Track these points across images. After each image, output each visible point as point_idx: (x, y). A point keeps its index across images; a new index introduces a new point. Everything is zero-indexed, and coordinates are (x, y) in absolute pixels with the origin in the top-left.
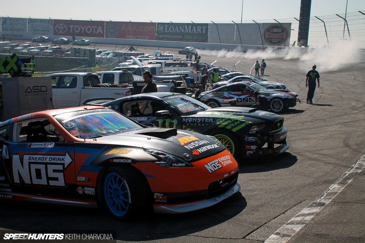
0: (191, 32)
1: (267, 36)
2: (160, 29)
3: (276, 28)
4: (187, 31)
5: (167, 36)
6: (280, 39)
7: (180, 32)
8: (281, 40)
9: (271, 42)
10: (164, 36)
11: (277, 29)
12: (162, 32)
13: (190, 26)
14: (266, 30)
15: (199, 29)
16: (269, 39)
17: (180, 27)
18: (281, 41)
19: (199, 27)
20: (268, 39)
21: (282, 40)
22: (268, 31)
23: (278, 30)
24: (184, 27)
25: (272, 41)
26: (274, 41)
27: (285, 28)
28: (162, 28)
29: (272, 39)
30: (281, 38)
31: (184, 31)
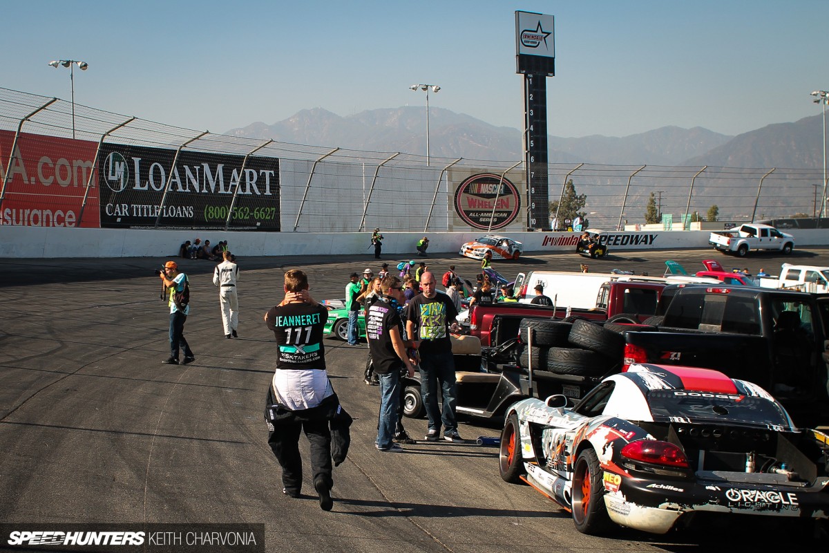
0: (226, 189)
1: (464, 206)
2: (113, 175)
3: (489, 184)
4: (213, 185)
5: (142, 209)
6: (503, 212)
7: (188, 190)
8: (505, 215)
9: (476, 220)
10: (131, 210)
11: (491, 185)
12: (122, 188)
13: (220, 167)
14: (460, 187)
15: (251, 179)
16: (471, 214)
17: (186, 167)
18: (505, 218)
19: (251, 172)
20: (467, 213)
21: (508, 216)
22: (467, 191)
23: (495, 189)
24: (197, 168)
25: (481, 220)
26: (485, 217)
27: (512, 184)
28: (120, 169)
29: (480, 212)
30: (505, 209)
31: (201, 188)
